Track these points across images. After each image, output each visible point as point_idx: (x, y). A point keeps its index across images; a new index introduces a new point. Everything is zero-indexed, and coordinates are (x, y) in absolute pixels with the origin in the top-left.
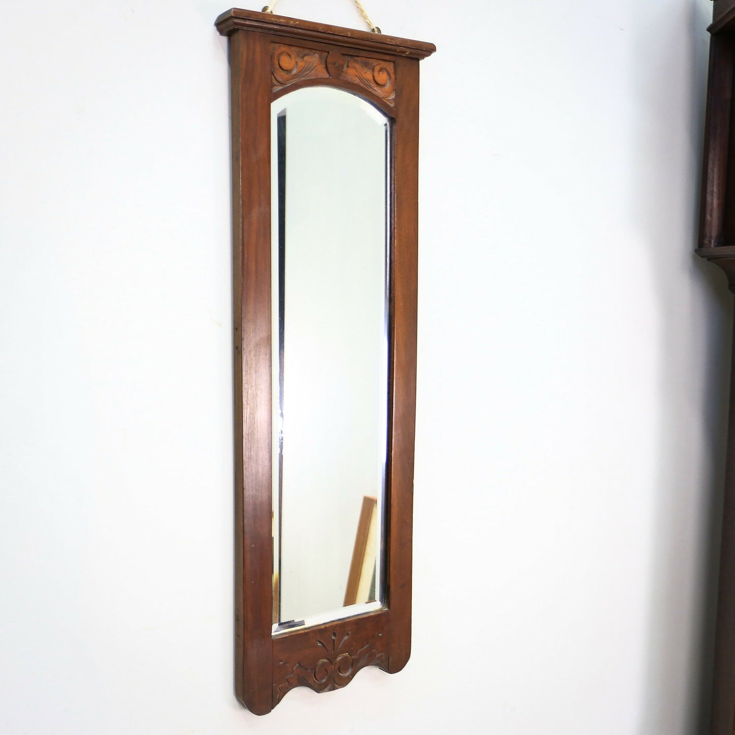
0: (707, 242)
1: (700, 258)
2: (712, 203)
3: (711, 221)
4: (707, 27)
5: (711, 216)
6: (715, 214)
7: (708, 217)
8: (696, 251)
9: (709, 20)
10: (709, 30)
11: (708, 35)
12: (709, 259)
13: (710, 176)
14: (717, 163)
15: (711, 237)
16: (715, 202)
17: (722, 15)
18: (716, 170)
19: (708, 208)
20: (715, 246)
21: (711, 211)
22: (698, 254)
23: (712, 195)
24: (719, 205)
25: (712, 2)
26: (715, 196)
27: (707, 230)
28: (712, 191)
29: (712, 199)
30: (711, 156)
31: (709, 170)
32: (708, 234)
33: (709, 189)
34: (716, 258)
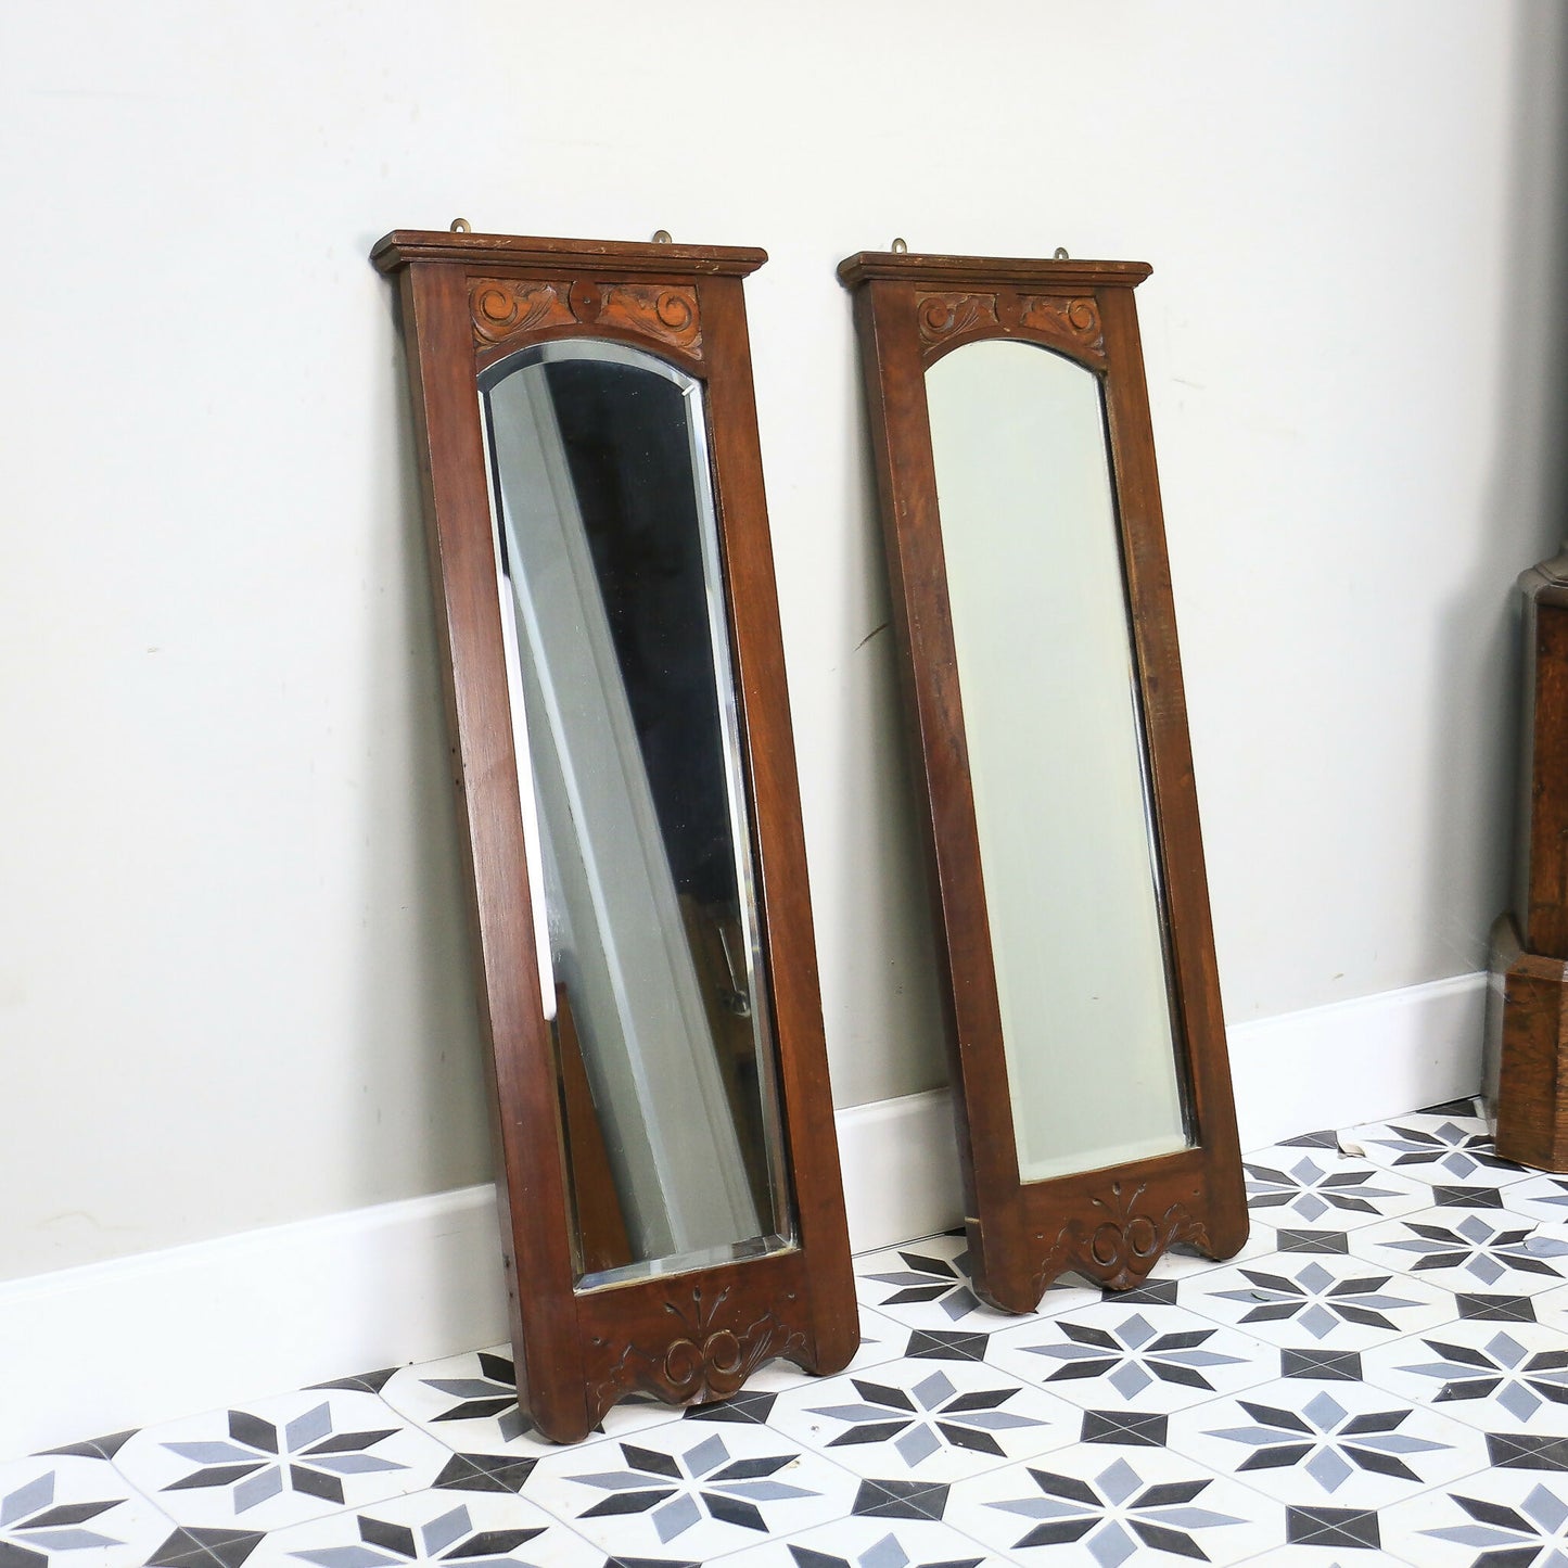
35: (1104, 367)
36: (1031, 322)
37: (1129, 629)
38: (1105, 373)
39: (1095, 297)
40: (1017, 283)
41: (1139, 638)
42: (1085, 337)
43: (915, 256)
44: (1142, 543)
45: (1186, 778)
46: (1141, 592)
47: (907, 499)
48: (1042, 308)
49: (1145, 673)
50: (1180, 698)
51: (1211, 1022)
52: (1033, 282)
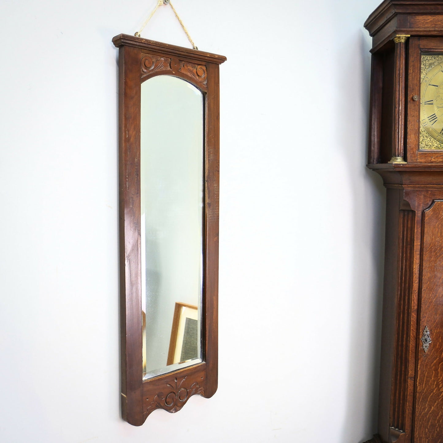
0: (372, 161)
1: (369, 169)
2: (374, 140)
3: (374, 150)
4: (370, 50)
5: (374, 147)
6: (376, 146)
7: (372, 148)
8: (367, 165)
9: (371, 47)
10: (371, 51)
11: (370, 54)
12: (374, 170)
13: (373, 126)
14: (376, 120)
15: (374, 159)
16: (376, 140)
17: (377, 45)
18: (376, 124)
19: (372, 143)
20: (376, 163)
21: (374, 144)
22: (368, 167)
23: (374, 137)
24: (378, 142)
25: (372, 37)
26: (376, 137)
27: (372, 154)
28: (374, 134)
29: (374, 139)
30: (373, 116)
31: (373, 124)
32: (373, 157)
33: (372, 134)
34: (377, 169)
35: (206, 91)
36: (183, 71)
37: (203, 185)
38: (206, 93)
39: (206, 66)
40: (179, 55)
41: (206, 189)
42: (200, 80)
43: (142, 39)
44: (211, 155)
45: (216, 238)
46: (209, 173)
47: (128, 132)
48: (187, 66)
49: (207, 201)
50: (217, 210)
51: (214, 321)
52: (186, 57)
